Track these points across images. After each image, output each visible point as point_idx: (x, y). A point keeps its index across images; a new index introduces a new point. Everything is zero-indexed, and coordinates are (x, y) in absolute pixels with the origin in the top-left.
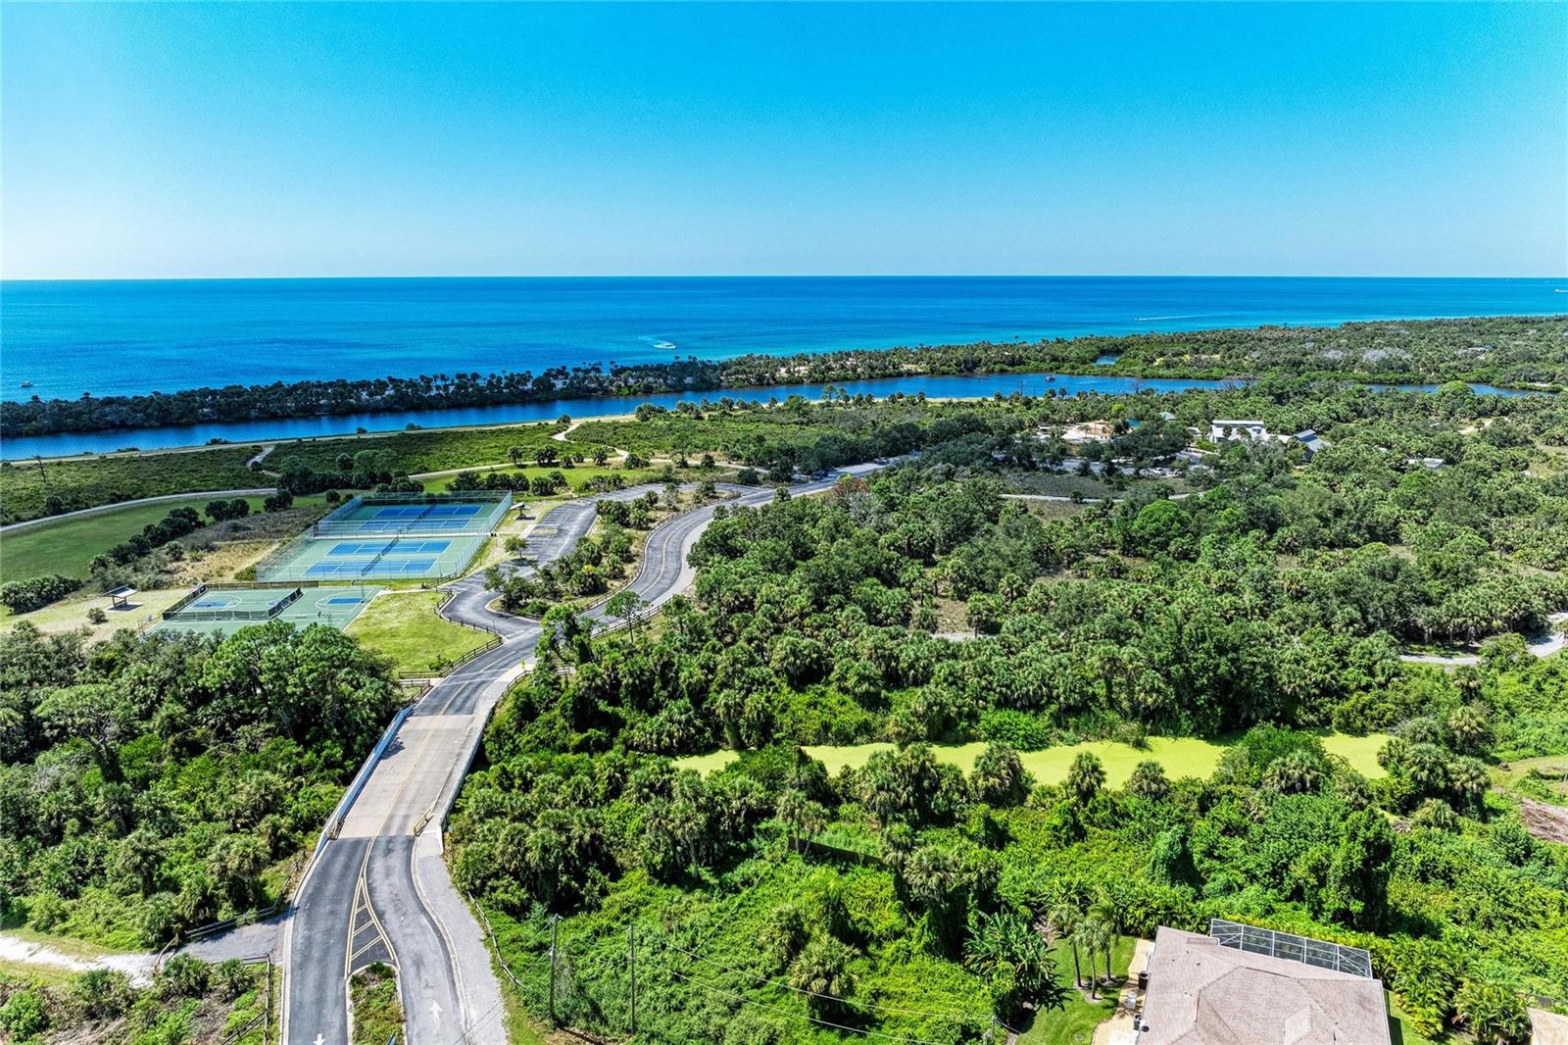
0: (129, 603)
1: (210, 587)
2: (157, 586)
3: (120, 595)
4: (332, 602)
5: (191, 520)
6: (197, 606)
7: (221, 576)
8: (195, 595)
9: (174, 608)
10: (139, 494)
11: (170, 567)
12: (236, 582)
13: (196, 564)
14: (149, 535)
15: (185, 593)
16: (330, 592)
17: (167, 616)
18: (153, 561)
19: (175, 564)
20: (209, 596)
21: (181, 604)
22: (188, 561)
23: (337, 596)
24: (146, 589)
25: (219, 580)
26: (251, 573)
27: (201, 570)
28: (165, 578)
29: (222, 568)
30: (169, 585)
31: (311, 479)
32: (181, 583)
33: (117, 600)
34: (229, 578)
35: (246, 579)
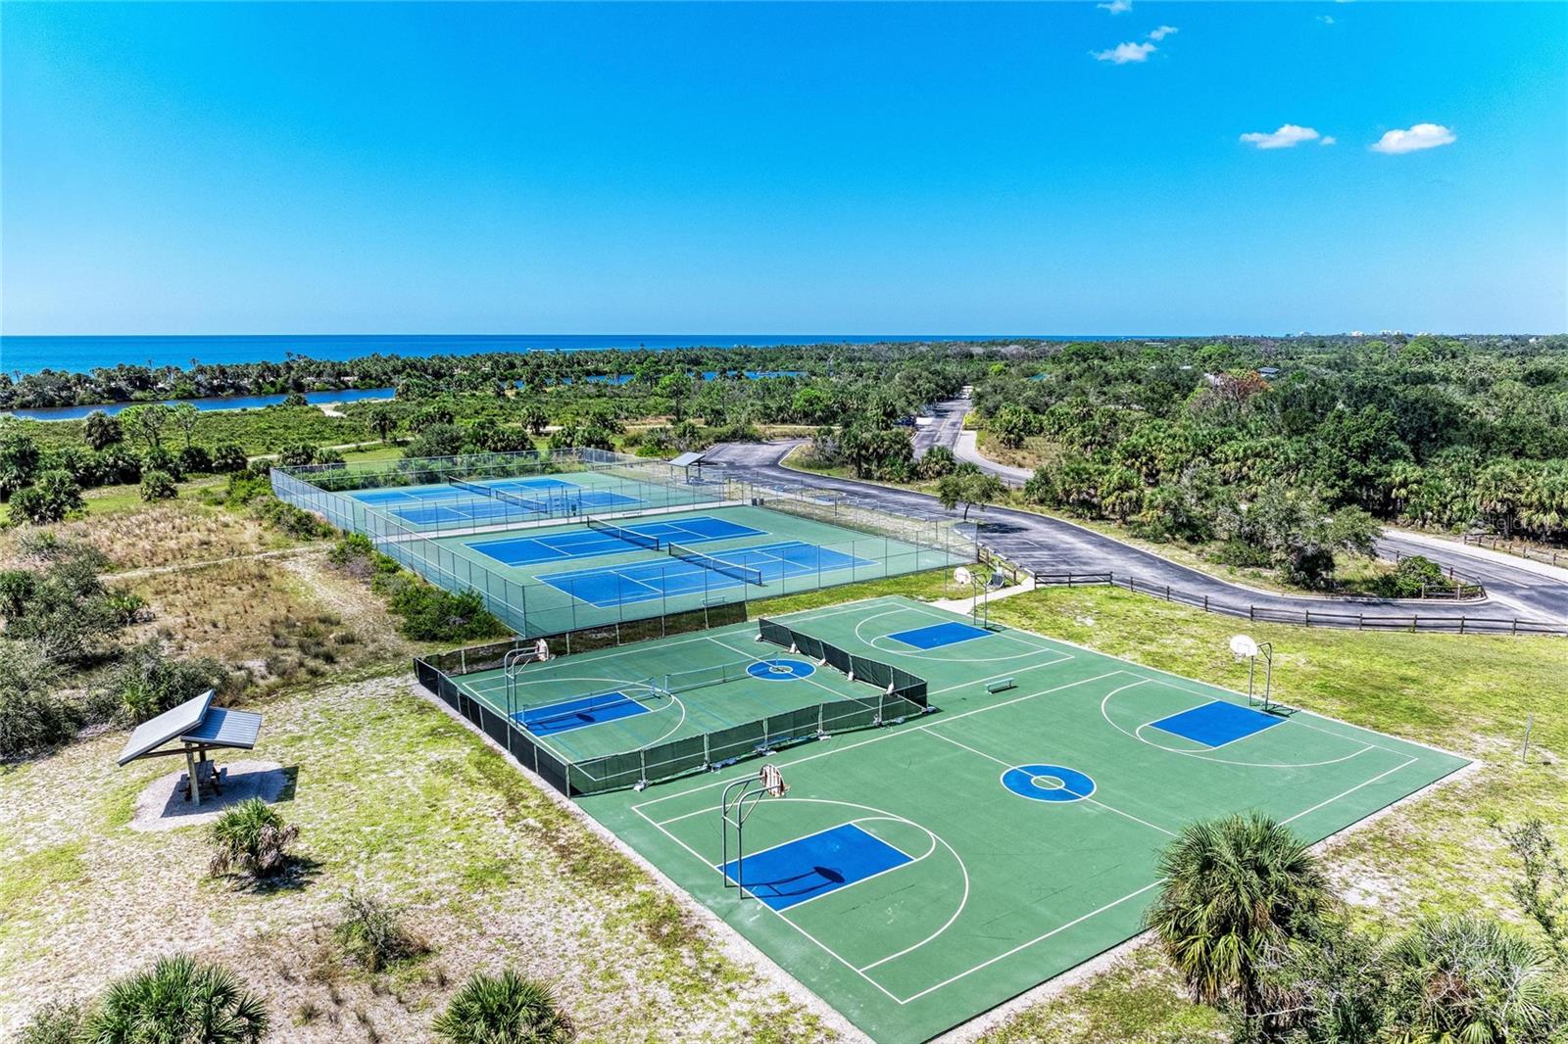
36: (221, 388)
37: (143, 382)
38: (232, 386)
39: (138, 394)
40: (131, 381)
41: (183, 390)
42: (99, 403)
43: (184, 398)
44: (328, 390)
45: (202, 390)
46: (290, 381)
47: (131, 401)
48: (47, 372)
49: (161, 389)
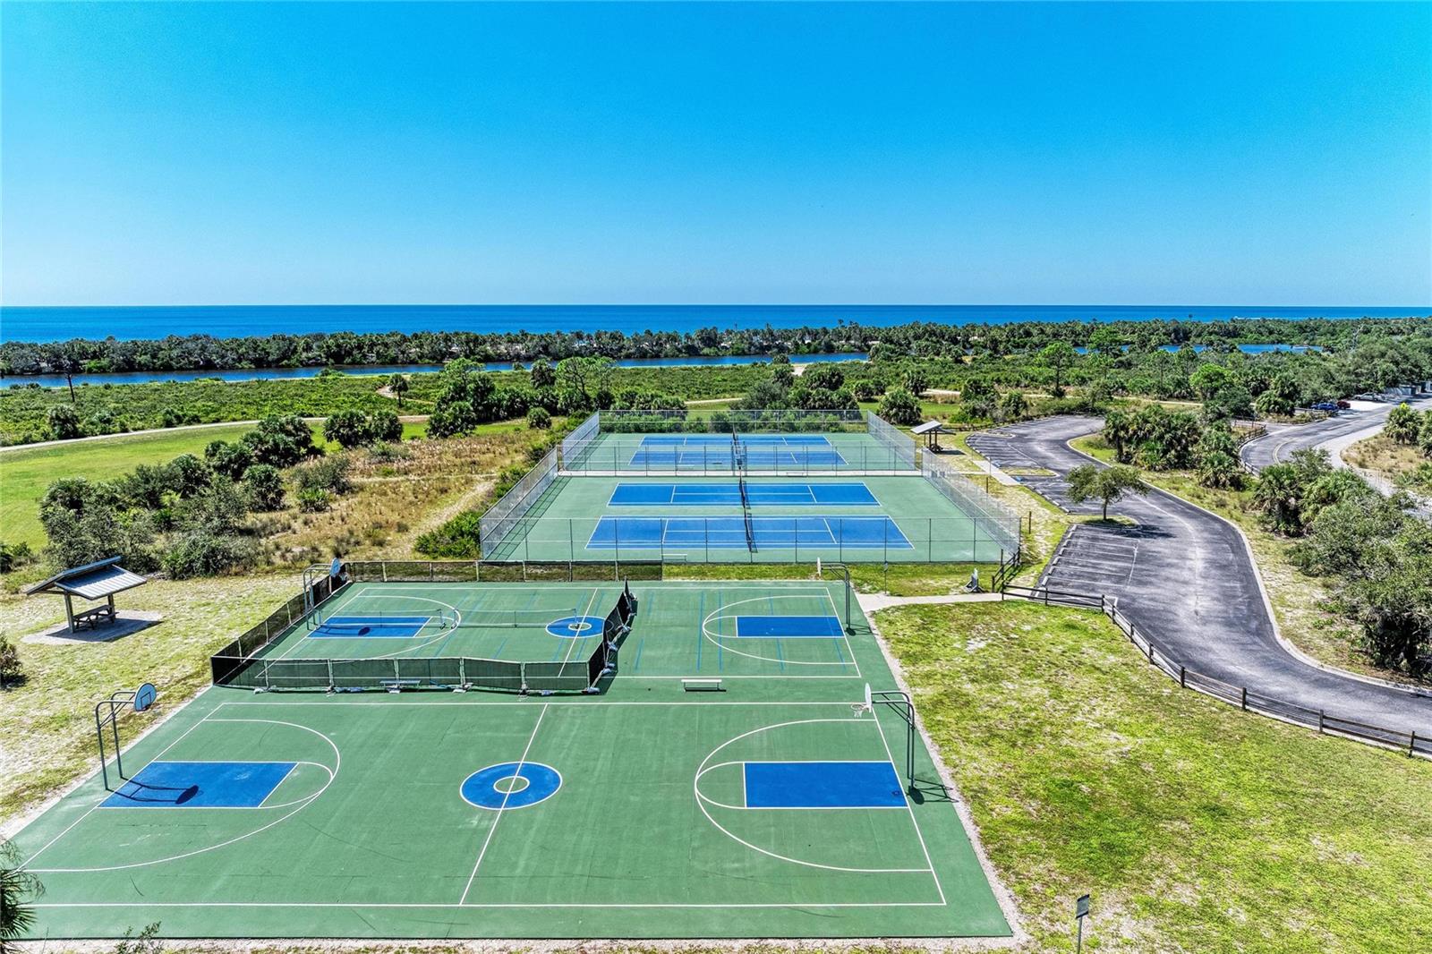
0: (121, 614)
1: (358, 570)
2: (214, 565)
3: (85, 590)
4: (750, 627)
5: (299, 443)
6: (327, 630)
7: (381, 544)
8: (319, 594)
9: (252, 640)
10: (213, 416)
11: (251, 519)
12: (420, 558)
13: (314, 516)
14: (215, 462)
15: (292, 586)
16: (734, 595)
17: (227, 668)
18: (210, 504)
19: (264, 516)
20: (357, 599)
21: (279, 625)
22: (296, 510)
23: (765, 609)
24: (182, 572)
25: (378, 555)
26: (465, 536)
27: (327, 530)
28: (238, 545)
29: (378, 526)
30: (245, 565)
31: (493, 397)
32: (277, 560)
33: (80, 606)
34: (402, 549)
35: (449, 553)
36: (769, 348)
37: (711, 340)
38: (777, 346)
39: (706, 350)
40: (702, 340)
41: (738, 348)
42: (677, 356)
43: (738, 355)
44: (852, 351)
45: (753, 348)
46: (823, 343)
47: (701, 355)
48: (648, 332)
49: (723, 347)
